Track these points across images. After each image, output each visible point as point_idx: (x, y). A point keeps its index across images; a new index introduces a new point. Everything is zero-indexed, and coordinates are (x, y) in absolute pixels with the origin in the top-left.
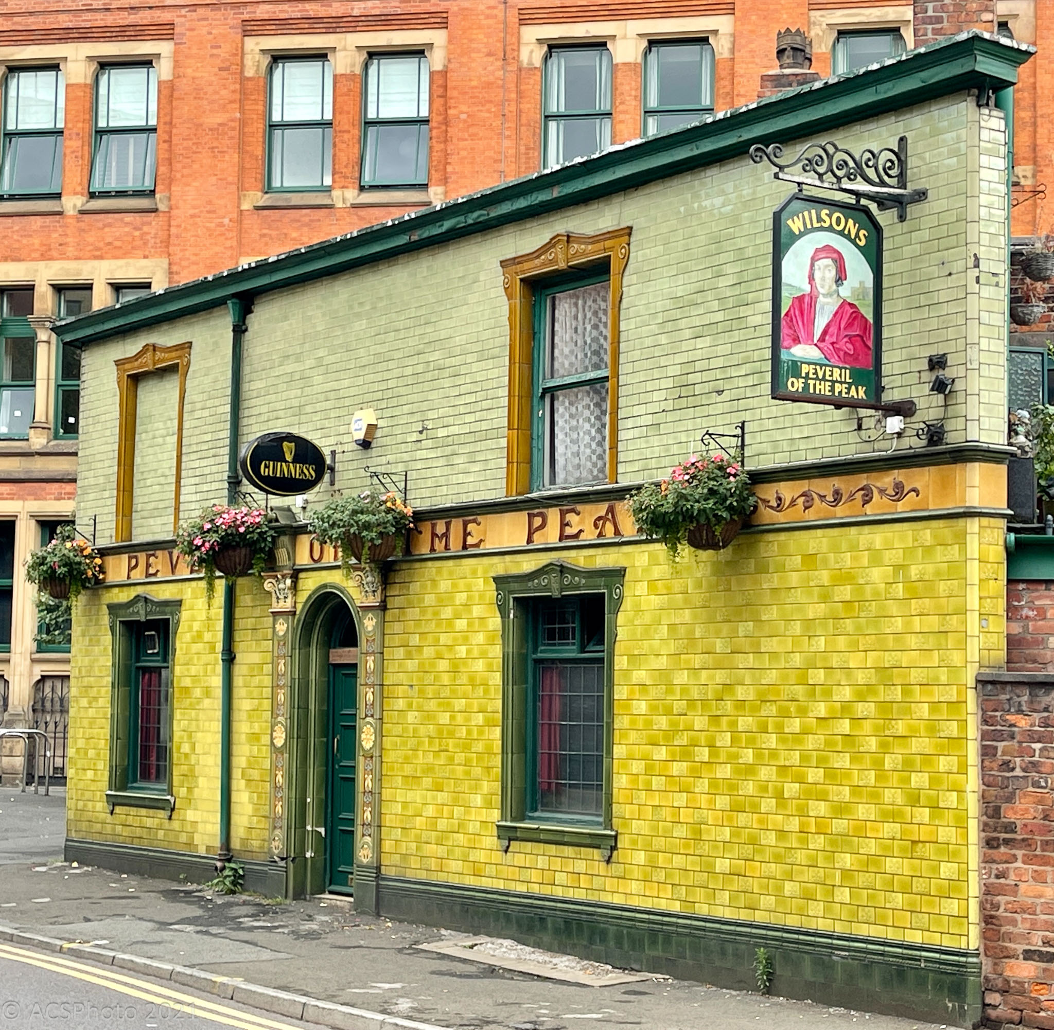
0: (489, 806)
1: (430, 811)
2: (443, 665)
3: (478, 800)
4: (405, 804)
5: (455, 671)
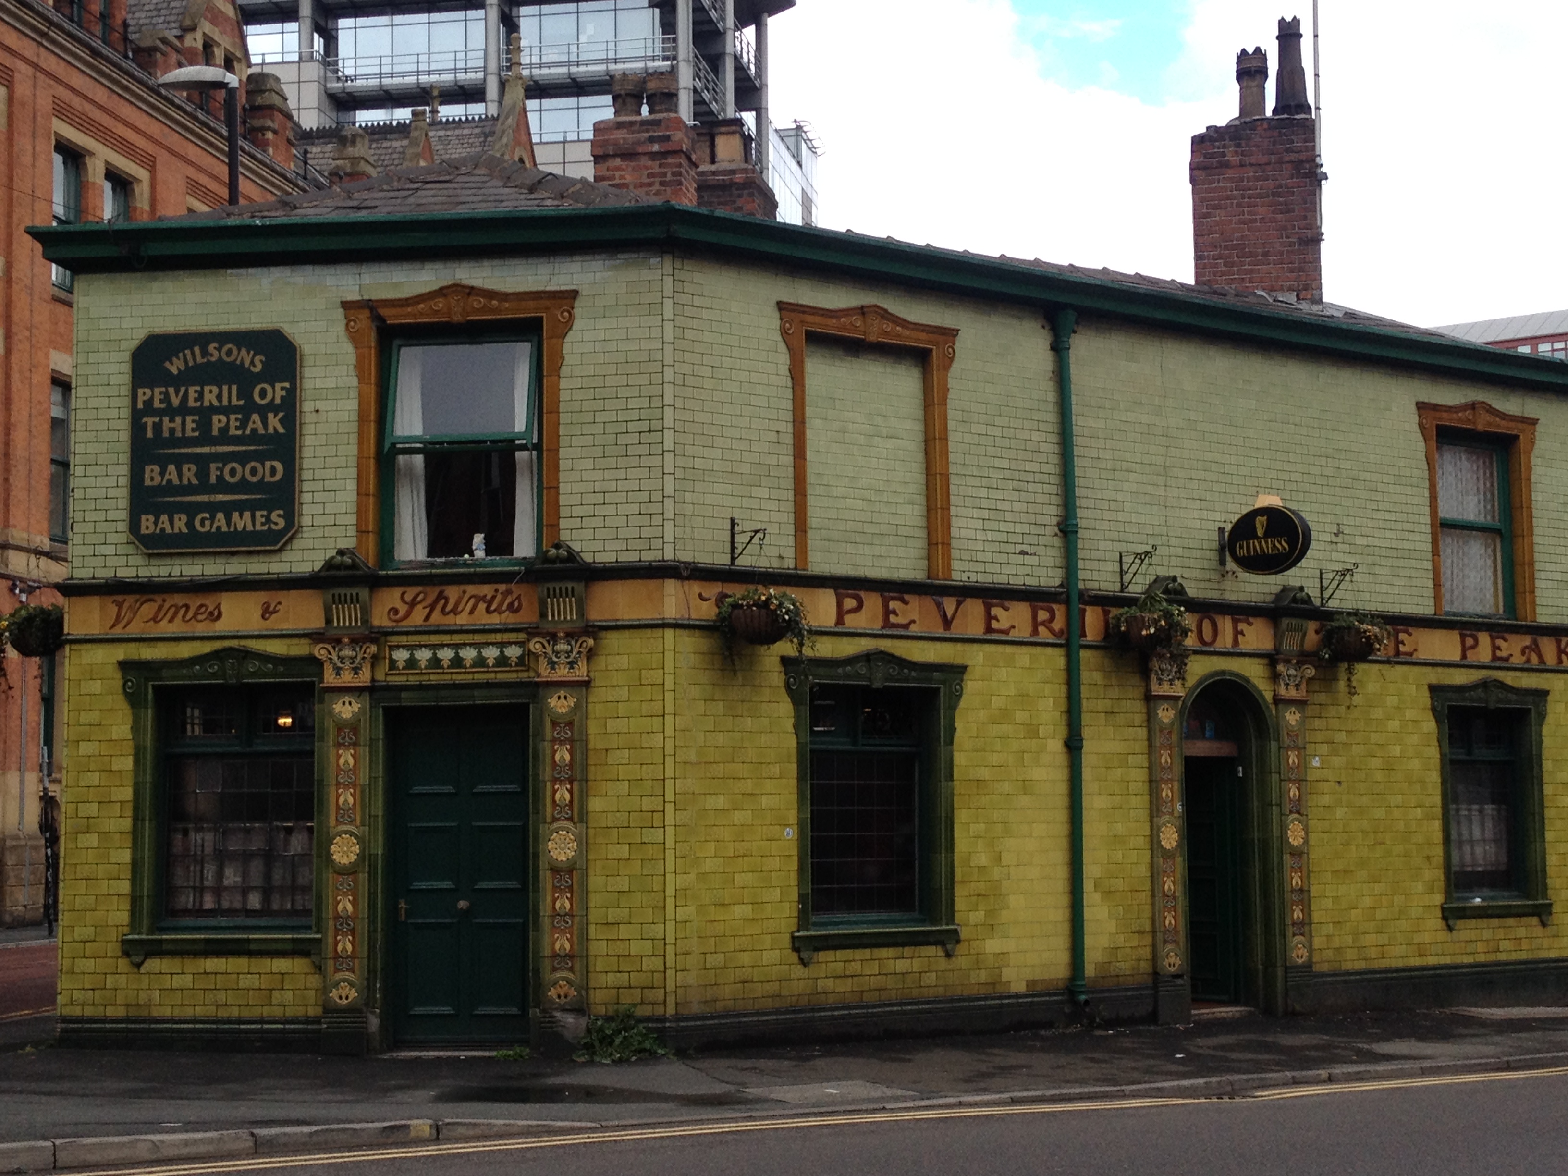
0: (1431, 891)
1: (1367, 902)
2: (1375, 763)
3: (1420, 887)
4: (1336, 899)
5: (1389, 769)
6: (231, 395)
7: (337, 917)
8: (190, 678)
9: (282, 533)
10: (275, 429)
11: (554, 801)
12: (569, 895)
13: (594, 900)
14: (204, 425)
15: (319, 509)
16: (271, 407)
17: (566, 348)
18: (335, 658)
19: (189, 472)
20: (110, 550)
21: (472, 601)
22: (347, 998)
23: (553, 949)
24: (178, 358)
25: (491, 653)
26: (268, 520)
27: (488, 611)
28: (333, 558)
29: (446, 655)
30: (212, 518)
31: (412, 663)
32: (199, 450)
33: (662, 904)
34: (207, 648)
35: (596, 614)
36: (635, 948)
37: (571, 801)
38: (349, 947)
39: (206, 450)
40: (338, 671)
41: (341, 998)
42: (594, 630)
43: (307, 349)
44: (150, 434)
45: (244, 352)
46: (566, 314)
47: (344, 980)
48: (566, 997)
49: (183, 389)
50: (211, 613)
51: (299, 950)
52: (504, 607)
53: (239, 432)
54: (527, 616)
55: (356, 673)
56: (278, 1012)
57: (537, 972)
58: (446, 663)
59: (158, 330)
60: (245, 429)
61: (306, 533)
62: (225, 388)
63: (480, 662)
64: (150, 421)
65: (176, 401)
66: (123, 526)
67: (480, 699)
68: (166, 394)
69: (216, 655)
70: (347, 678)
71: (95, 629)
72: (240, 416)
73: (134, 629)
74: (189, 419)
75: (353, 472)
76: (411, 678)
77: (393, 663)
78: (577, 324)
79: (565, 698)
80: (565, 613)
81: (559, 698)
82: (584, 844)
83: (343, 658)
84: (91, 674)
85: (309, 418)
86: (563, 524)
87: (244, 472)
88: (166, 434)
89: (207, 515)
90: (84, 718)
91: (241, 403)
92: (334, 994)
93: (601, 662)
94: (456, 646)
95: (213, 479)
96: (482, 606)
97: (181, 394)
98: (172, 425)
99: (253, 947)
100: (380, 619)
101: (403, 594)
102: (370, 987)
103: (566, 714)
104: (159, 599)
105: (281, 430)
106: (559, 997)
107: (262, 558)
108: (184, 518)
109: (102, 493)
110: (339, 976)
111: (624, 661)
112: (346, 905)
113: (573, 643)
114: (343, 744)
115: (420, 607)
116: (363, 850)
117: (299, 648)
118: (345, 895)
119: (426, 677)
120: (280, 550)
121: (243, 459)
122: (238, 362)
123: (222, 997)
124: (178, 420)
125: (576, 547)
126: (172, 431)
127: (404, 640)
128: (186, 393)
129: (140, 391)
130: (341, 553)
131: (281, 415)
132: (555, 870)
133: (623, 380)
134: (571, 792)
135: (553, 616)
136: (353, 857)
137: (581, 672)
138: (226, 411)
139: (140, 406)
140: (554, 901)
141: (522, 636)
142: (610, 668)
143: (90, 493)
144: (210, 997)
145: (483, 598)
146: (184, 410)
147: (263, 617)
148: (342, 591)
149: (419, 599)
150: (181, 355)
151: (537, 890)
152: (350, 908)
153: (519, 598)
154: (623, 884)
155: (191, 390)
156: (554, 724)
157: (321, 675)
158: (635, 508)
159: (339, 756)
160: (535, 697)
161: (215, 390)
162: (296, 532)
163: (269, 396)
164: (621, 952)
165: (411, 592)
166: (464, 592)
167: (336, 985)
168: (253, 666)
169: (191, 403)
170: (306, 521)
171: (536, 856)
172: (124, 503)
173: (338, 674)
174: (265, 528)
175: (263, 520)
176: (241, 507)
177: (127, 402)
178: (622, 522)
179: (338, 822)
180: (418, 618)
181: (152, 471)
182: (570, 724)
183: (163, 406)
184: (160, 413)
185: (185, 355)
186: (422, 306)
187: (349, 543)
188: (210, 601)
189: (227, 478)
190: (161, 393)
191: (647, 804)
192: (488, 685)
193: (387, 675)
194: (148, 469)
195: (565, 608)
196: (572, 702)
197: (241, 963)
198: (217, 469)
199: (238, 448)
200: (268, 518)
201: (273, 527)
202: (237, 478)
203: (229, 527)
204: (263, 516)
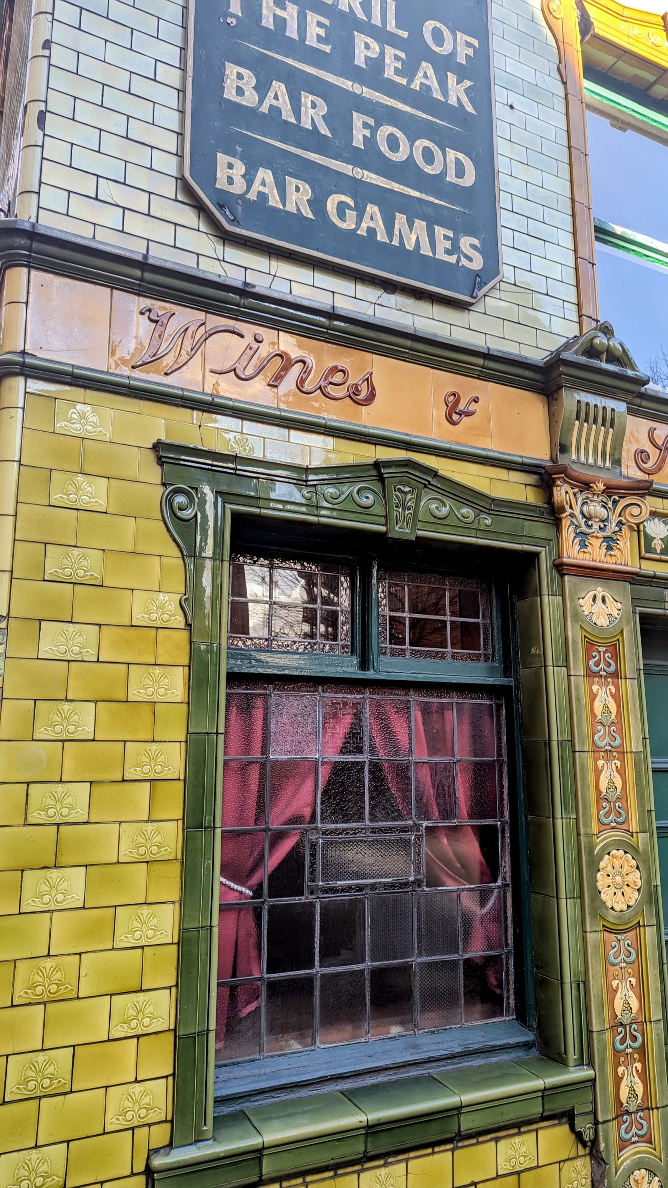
6: (385, 11)
7: (615, 1025)
8: (318, 510)
9: (478, 279)
10: (458, 99)
14: (340, 40)
15: (523, 261)
16: (452, 65)
18: (577, 512)
19: (314, 110)
26: (455, 249)
30: (360, 211)
32: (330, 78)
34: (348, 454)
38: (638, 1088)
39: (346, 84)
40: (583, 537)
44: (236, 9)
47: (638, 1164)
51: (554, 1110)
53: (402, 81)
55: (611, 547)
61: (505, 291)
70: (598, 553)
72: (402, 55)
73: (193, 384)
74: (311, 17)
75: (567, 222)
77: (647, 540)
83: (589, 518)
85: (499, 112)
87: (412, 150)
88: (268, 21)
89: (350, 201)
91: (405, 34)
95: (358, 142)
98: (280, 12)
99: (467, 1123)
100: (629, 464)
101: (652, 431)
104: (247, 330)
105: (469, 108)
107: (437, 312)
108: (306, 192)
109: (119, 79)
110: (628, 1156)
112: (626, 998)
114: (597, 674)
116: (646, 880)
117: (513, 489)
118: (623, 974)
120: (469, 310)
121: (409, 127)
124: (294, 10)
126: (280, 23)
131: (467, 83)
136: (632, 897)
138: (378, 35)
143: (90, 68)
147: (449, 419)
152: (633, 1002)
157: (555, 543)
159: (593, 697)
162: (495, 287)
163: (448, 47)
165: (661, 430)
167: (628, 1180)
168: (437, 505)
170: (505, 273)
173: (583, 544)
174: (453, 259)
175: (448, 244)
179: (603, 827)
181: (240, 77)
186: (637, 29)
188: (351, 362)
189: (384, 149)
193: (642, 558)
194: (231, 70)
198: (366, 125)
199: (400, 106)
200: (455, 243)
201: (464, 262)
202: (400, 156)
203: (390, 236)
204: (446, 237)
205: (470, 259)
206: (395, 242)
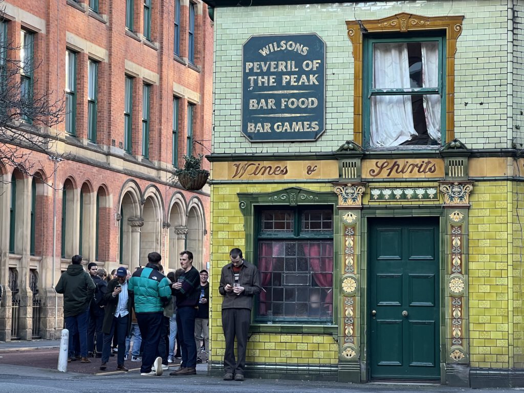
6: (291, 65)
7: (345, 317)
8: (272, 202)
9: (317, 133)
10: (313, 82)
11: (452, 264)
12: (460, 309)
13: (472, 312)
14: (279, 80)
15: (335, 121)
16: (312, 72)
17: (458, 44)
18: (344, 192)
19: (271, 103)
20: (233, 140)
21: (411, 167)
22: (350, 355)
23: (452, 335)
24: (266, 48)
25: (420, 192)
26: (310, 127)
27: (419, 171)
28: (344, 145)
29: (398, 193)
30: (283, 125)
31: (381, 196)
32: (276, 92)
33: (506, 314)
34: (280, 187)
35: (473, 174)
36: (493, 335)
37: (461, 264)
38: (351, 332)
39: (280, 92)
40: (345, 199)
41: (347, 355)
42: (473, 182)
43: (328, 44)
44: (252, 84)
45: (298, 44)
46: (458, 27)
47: (349, 347)
48: (459, 358)
49: (268, 63)
50: (283, 171)
51: (327, 332)
52: (427, 170)
53: (296, 84)
54: (439, 174)
55: (354, 201)
56: (317, 361)
57: (444, 345)
58: (398, 197)
59: (256, 35)
60: (299, 82)
61: (328, 132)
62: (289, 62)
63: (415, 196)
64: (252, 78)
65: (265, 69)
66: (239, 129)
67: (416, 214)
68: (260, 66)
69: (285, 191)
70: (350, 203)
71: (225, 178)
72: (296, 76)
73: (244, 178)
74: (271, 77)
75: (352, 104)
76: (381, 203)
77: (372, 196)
78: (463, 33)
79: (458, 214)
80: (458, 173)
81: (455, 214)
82: (467, 285)
83: (348, 194)
84: (223, 199)
85: (329, 77)
86: (456, 130)
87: (297, 103)
88: (260, 84)
89: (280, 124)
90: (220, 220)
91: (297, 69)
92: (344, 353)
93: (475, 197)
94: (404, 188)
95: (283, 107)
96: (416, 169)
97: (267, 65)
98: (263, 80)
99: (305, 330)
100: (366, 175)
101: (377, 163)
102: (361, 351)
103: (458, 222)
104: (257, 163)
105: (317, 83)
106: (455, 358)
107: (307, 144)
108: (269, 125)
109: (228, 112)
110: (346, 345)
111: (487, 197)
112: (349, 312)
113: (462, 188)
114: (348, 235)
115: (385, 169)
116: (358, 286)
117: (327, 188)
118: (349, 306)
119: (388, 203)
120: (316, 141)
121: (298, 97)
122: (295, 50)
123: (289, 353)
124: (266, 78)
125: (463, 141)
126: (263, 83)
127: (377, 185)
128: (270, 64)
129: (247, 64)
130: (348, 143)
131: (316, 75)
132: (453, 297)
133: (487, 60)
134: (461, 259)
135: (452, 174)
136: (353, 289)
137: (465, 202)
138: (290, 73)
139: (247, 71)
140: (453, 311)
141: (436, 184)
142: (480, 200)
143: (222, 113)
144: (283, 354)
145: (417, 166)
146: (268, 73)
147: (308, 173)
148: (348, 161)
149: (384, 166)
150: (267, 46)
151: (444, 306)
152: (352, 313)
153: (434, 165)
154: (487, 304)
155: (272, 63)
156: (452, 227)
157: (337, 201)
158: (493, 123)
159: (346, 241)
160: (442, 213)
161: (284, 63)
162: (324, 132)
163: (310, 67)
164: (486, 337)
165: (381, 162)
166: (407, 162)
167: (345, 349)
168: (302, 196)
169: (272, 70)
170: (329, 127)
171: (443, 290)
172: (239, 117)
173: (345, 201)
174: (309, 130)
175: (308, 126)
176: (297, 120)
177: (241, 69)
178: (486, 129)
179: (346, 273)
180: (384, 174)
181: (253, 102)
182: (460, 227)
183: (259, 71)
184: (257, 74)
185: (269, 47)
186: (386, 23)
187: (351, 138)
188: (282, 164)
189: (290, 106)
190: (258, 65)
191: (499, 266)
192: (419, 207)
193: (369, 202)
194: (251, 101)
195: (458, 170)
196: (461, 216)
197: (298, 338)
198: (285, 101)
199: (295, 91)
200: (310, 125)
201: (313, 129)
202: (295, 106)
203: (291, 129)
204: (307, 124)
205: (314, 128)
206: (292, 131)
